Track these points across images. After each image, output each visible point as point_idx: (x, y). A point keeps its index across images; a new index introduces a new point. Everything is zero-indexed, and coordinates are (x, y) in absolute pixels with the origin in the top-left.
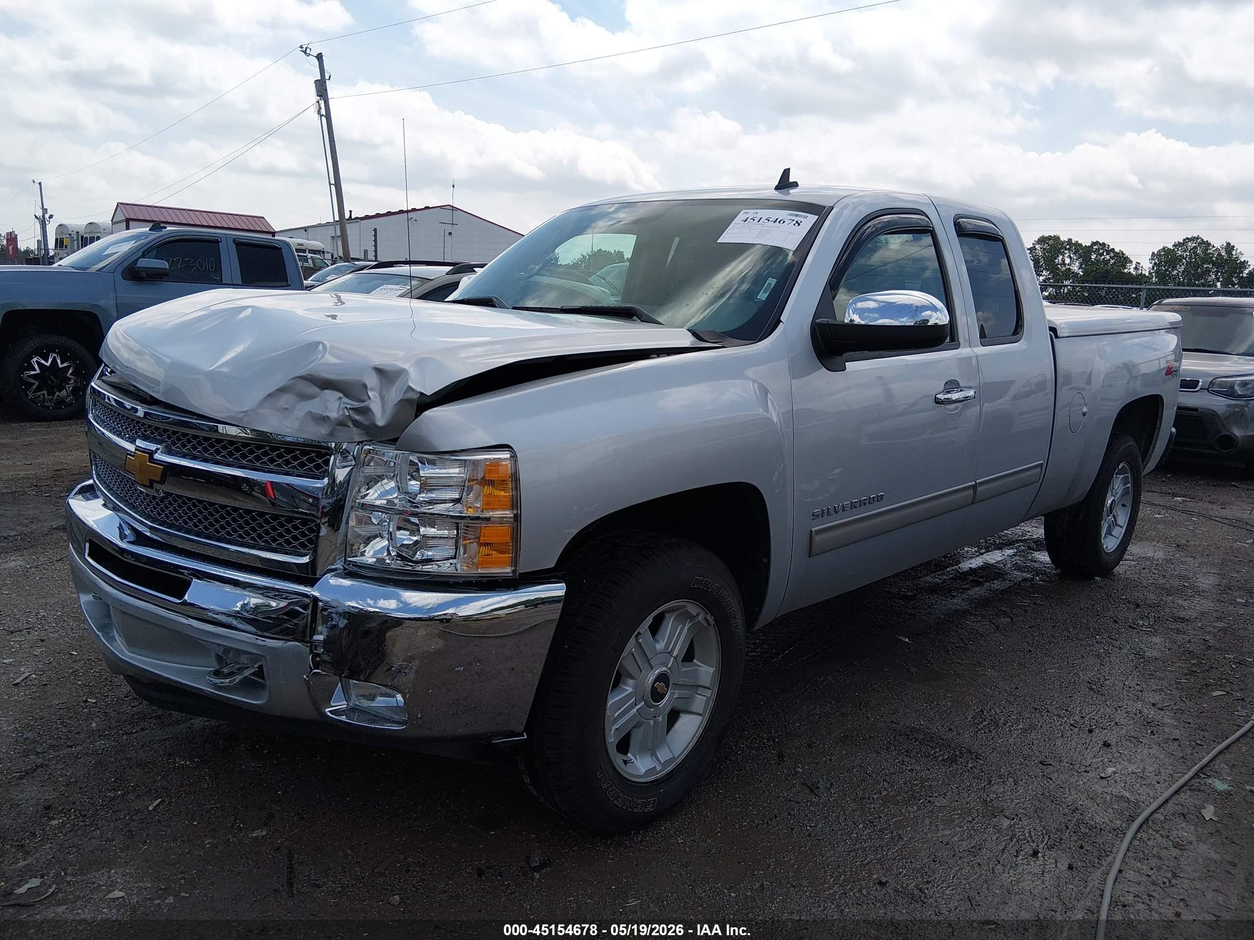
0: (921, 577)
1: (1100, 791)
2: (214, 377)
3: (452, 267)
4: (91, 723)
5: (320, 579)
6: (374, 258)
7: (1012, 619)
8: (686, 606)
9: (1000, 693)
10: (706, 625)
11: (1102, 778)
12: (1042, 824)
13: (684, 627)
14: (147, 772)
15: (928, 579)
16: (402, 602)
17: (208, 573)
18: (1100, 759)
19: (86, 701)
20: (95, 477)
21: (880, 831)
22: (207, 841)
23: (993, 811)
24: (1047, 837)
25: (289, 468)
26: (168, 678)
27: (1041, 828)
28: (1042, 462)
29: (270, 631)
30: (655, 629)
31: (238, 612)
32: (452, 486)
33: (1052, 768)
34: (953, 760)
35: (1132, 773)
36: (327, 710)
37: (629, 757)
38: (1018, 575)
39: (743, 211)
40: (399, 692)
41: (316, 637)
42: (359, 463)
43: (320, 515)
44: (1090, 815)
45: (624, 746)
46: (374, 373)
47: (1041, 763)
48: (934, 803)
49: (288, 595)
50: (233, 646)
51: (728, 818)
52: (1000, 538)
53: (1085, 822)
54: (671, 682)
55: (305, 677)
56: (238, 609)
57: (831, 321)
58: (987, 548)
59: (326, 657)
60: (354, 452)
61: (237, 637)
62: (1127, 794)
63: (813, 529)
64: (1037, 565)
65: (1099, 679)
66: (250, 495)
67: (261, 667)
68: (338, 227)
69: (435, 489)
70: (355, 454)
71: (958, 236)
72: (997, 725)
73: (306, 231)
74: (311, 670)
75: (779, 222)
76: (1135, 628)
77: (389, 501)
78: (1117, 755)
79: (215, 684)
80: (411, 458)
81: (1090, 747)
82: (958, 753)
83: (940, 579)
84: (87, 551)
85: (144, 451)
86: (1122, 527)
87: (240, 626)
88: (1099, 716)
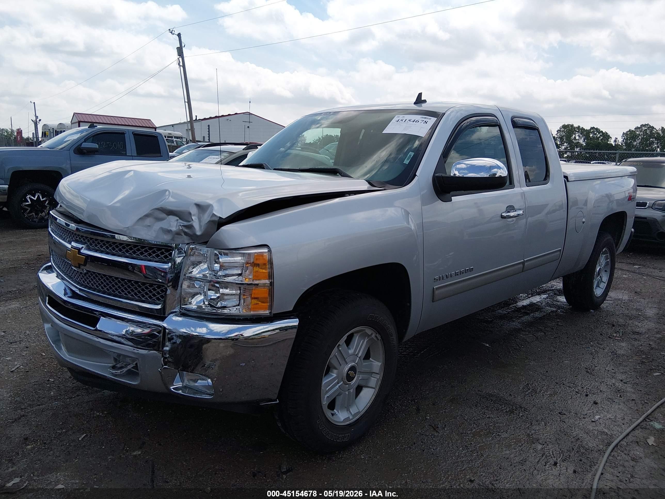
0: (496, 310)
1: (592, 429)
2: (113, 209)
3: (246, 146)
4: (51, 392)
5: (167, 317)
6: (208, 141)
7: (545, 334)
8: (365, 330)
9: (538, 374)
10: (377, 340)
11: (592, 421)
12: (559, 447)
13: (364, 341)
14: (79, 419)
15: (500, 311)
16: (209, 329)
17: (109, 314)
18: (592, 411)
19: (49, 380)
20: (52, 261)
21: (471, 452)
22: (109, 457)
23: (533, 440)
24: (562, 455)
25: (151, 257)
26: (88, 370)
27: (559, 450)
28: (560, 248)
29: (141, 345)
30: (348, 342)
31: (124, 335)
32: (237, 267)
33: (565, 416)
34: (512, 412)
35: (609, 419)
36: (171, 387)
37: (335, 412)
38: (549, 309)
39: (397, 116)
40: (209, 378)
41: (165, 348)
42: (187, 255)
43: (167, 282)
44: (586, 442)
45: (332, 406)
46: (195, 207)
47: (560, 413)
48: (501, 436)
49: (150, 326)
50: (121, 353)
51: (389, 444)
52: (539, 289)
53: (583, 446)
54: (357, 371)
55: (159, 370)
56: (124, 333)
57: (443, 175)
58: (532, 294)
59: (170, 360)
60: (185, 249)
61: (124, 348)
62: (606, 431)
63: (434, 287)
64: (559, 303)
65: (592, 366)
66: (133, 272)
67: (136, 364)
68: (189, 124)
69: (228, 269)
70: (185, 250)
71: (514, 127)
72: (536, 392)
73: (173, 126)
74: (163, 366)
75: (416, 122)
76: (611, 338)
77: (204, 275)
78: (601, 409)
79: (113, 373)
80: (215, 252)
81: (586, 404)
82: (514, 408)
83: (506, 311)
84: (47, 301)
85: (75, 248)
86: (605, 283)
87: (125, 342)
88: (592, 387)
